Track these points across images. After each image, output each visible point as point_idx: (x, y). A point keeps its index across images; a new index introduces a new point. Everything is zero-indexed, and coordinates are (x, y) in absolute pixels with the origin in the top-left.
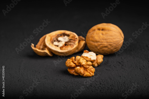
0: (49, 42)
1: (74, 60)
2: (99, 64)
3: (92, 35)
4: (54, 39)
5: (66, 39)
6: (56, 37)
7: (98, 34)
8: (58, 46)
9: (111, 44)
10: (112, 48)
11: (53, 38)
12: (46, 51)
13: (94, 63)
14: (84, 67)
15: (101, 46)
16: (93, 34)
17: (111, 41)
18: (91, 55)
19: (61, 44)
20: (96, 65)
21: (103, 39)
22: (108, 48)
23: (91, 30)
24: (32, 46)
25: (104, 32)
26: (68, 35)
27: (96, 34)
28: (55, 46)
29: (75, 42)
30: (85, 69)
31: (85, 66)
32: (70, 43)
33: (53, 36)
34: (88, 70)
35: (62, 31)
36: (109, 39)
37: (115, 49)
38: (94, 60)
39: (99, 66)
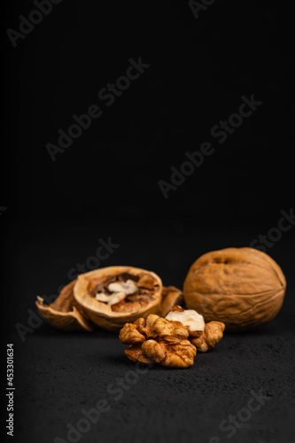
0: (84, 293)
1: (141, 326)
2: (211, 344)
3: (200, 275)
4: (97, 286)
5: (131, 287)
6: (104, 282)
7: (215, 271)
8: (106, 303)
9: (249, 299)
10: (251, 310)
11: (95, 283)
12: (75, 314)
13: (198, 341)
14: (166, 342)
15: (222, 302)
16: (202, 273)
17: (250, 290)
18: (190, 320)
19: (114, 300)
20: (204, 346)
21: (227, 285)
22: (240, 309)
23: (196, 265)
24: (39, 302)
25: (230, 268)
26: (136, 279)
27: (210, 271)
28: (98, 303)
29: (153, 294)
30: (171, 346)
31: (169, 340)
32: (138, 297)
33: (95, 279)
34: (179, 349)
35: (121, 269)
36: (243, 283)
37: (260, 312)
38: (198, 332)
39: (211, 349)
